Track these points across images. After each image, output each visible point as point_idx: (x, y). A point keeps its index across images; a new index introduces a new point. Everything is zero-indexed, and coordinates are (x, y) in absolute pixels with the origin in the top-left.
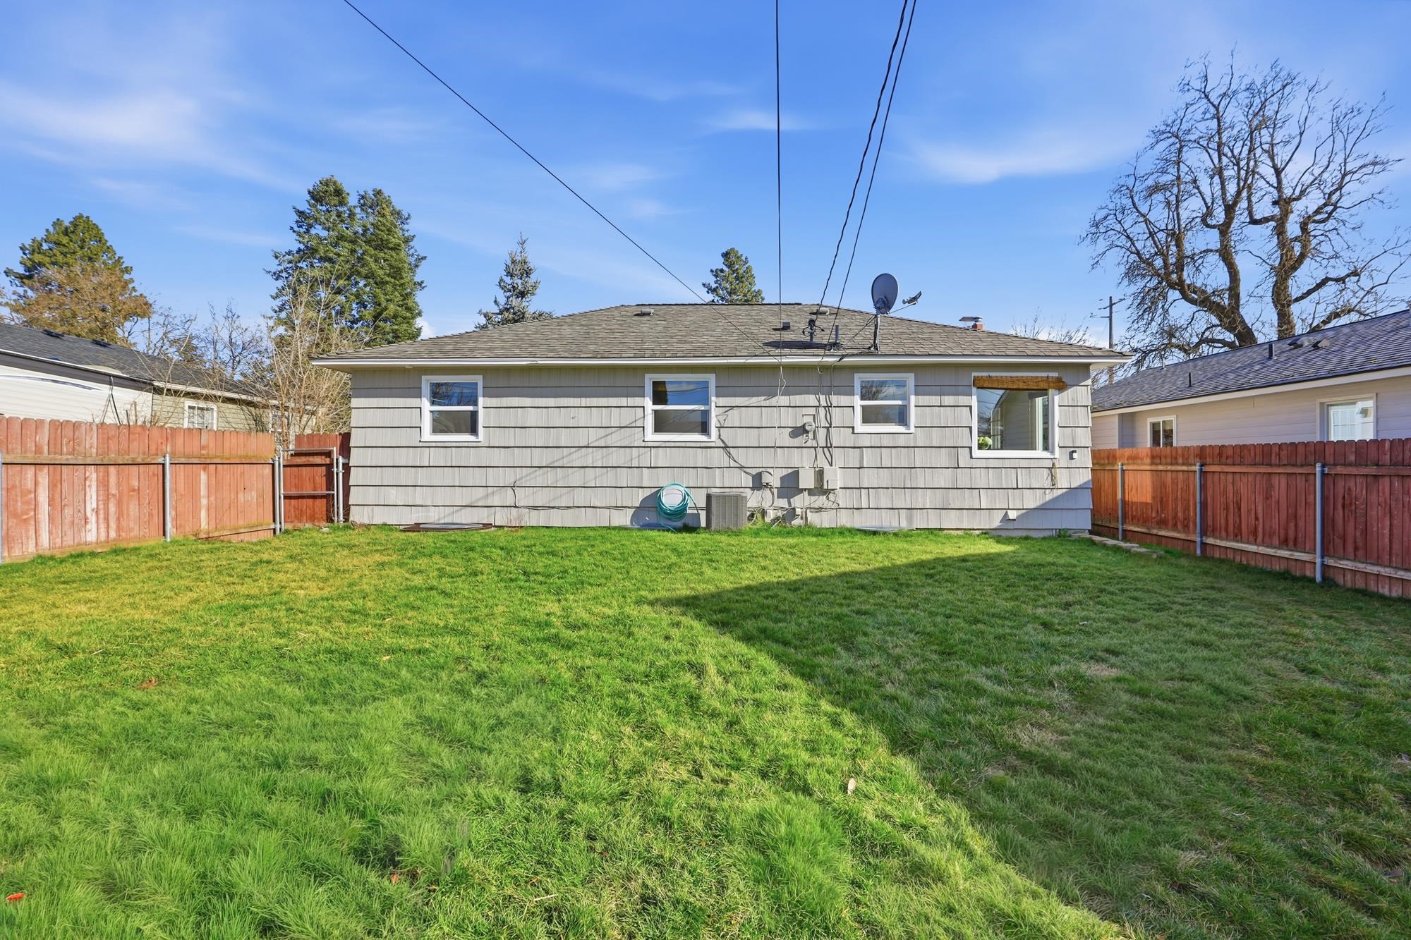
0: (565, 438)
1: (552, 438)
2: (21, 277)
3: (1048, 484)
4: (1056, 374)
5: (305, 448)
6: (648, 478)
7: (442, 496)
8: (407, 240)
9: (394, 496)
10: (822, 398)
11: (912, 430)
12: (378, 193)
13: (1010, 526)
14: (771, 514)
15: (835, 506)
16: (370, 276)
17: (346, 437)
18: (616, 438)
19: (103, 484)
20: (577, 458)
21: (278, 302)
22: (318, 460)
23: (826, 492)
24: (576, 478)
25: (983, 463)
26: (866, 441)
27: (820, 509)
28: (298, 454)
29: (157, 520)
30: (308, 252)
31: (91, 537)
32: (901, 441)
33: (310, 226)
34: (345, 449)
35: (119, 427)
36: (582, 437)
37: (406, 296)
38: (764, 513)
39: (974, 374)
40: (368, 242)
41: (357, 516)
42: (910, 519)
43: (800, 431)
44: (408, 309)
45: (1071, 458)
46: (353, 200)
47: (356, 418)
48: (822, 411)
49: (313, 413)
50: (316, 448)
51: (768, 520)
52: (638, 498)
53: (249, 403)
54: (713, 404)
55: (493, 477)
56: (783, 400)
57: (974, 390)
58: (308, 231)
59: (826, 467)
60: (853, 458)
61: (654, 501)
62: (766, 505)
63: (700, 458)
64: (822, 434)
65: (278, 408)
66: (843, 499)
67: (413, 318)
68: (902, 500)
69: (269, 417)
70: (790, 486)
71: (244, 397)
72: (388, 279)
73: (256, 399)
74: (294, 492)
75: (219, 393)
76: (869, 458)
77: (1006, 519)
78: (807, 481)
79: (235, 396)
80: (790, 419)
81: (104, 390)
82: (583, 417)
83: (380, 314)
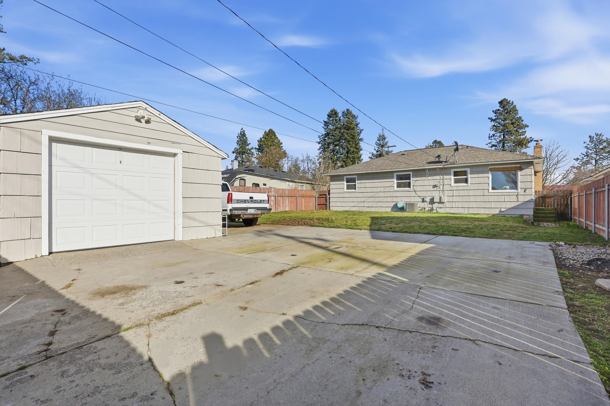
0: (375, 190)
1: (372, 190)
2: (258, 149)
3: (516, 200)
4: (519, 165)
5: (321, 194)
6: (395, 199)
7: (349, 204)
8: (357, 125)
9: (339, 204)
10: (441, 177)
11: (469, 184)
12: (348, 110)
13: (502, 213)
14: (427, 209)
15: (445, 207)
16: (345, 139)
17: (329, 191)
18: (388, 189)
19: (289, 200)
20: (378, 195)
21: (320, 151)
22: (324, 196)
23: (443, 203)
24: (377, 199)
25: (493, 194)
26: (455, 188)
27: (441, 208)
28: (320, 195)
29: (296, 207)
30: (327, 135)
31: (287, 209)
32: (465, 188)
33: (328, 126)
34: (329, 194)
35: (290, 190)
36: (379, 190)
37: (356, 145)
38: (425, 209)
39: (490, 167)
40: (345, 128)
41: (331, 208)
42: (468, 211)
43: (435, 186)
44: (357, 149)
45: (525, 192)
46: (340, 115)
47: (331, 187)
48: (442, 180)
49: (325, 185)
50: (324, 194)
51: (426, 210)
52: (392, 205)
53: (311, 184)
54: (411, 180)
55: (359, 200)
56: (430, 178)
57: (490, 172)
58: (327, 128)
59: (442, 196)
60: (450, 193)
61: (396, 205)
62: (425, 207)
63: (408, 194)
64: (441, 187)
65: (317, 185)
66: (447, 205)
67: (359, 152)
68: (466, 205)
69: (315, 187)
70: (432, 202)
71: (310, 182)
72: (351, 140)
73: (313, 183)
74: (319, 203)
75: (305, 182)
76: (455, 193)
77: (500, 211)
78: (437, 200)
79: (309, 182)
80: (433, 183)
81: (288, 183)
82: (379, 185)
83: (349, 151)
